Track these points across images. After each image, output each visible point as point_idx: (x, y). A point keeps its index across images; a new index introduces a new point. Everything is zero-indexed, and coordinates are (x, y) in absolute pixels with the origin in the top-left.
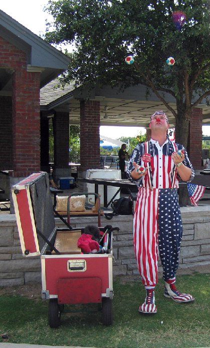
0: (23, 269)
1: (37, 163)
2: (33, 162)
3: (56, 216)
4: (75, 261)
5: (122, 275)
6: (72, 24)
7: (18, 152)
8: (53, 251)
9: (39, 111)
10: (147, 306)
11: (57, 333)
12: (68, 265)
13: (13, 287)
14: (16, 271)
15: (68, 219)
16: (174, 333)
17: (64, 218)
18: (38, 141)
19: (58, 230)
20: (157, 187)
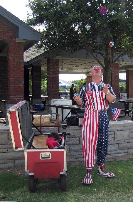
0: (14, 158)
1: (22, 96)
2: (20, 95)
3: (33, 127)
4: (44, 153)
5: (72, 161)
6: (42, 14)
8: (32, 147)
9: (23, 65)
11: (34, 195)
12: (40, 156)
13: (8, 168)
14: (10, 159)
15: (40, 129)
16: (103, 196)
17: (38, 128)
18: (23, 82)
19: (34, 135)
20: (97, 109)
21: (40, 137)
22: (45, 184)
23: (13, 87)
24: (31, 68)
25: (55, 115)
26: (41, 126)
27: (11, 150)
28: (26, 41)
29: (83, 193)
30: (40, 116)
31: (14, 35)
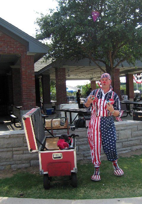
0: (29, 158)
1: (34, 103)
2: (32, 102)
3: (45, 130)
4: (56, 154)
5: (82, 160)
6: (49, 29)
7: (24, 97)
8: (45, 149)
9: (34, 75)
10: (95, 176)
11: (48, 192)
12: (53, 156)
13: (25, 168)
14: (26, 160)
15: (52, 131)
16: (111, 191)
17: (50, 131)
18: (34, 90)
19: (47, 138)
20: (99, 116)
21: (51, 139)
22: (58, 182)
23: (26, 95)
24: (41, 77)
25: (64, 119)
26: (52, 129)
27: (26, 152)
28: (36, 54)
29: (92, 189)
30: (51, 120)
31: (25, 49)
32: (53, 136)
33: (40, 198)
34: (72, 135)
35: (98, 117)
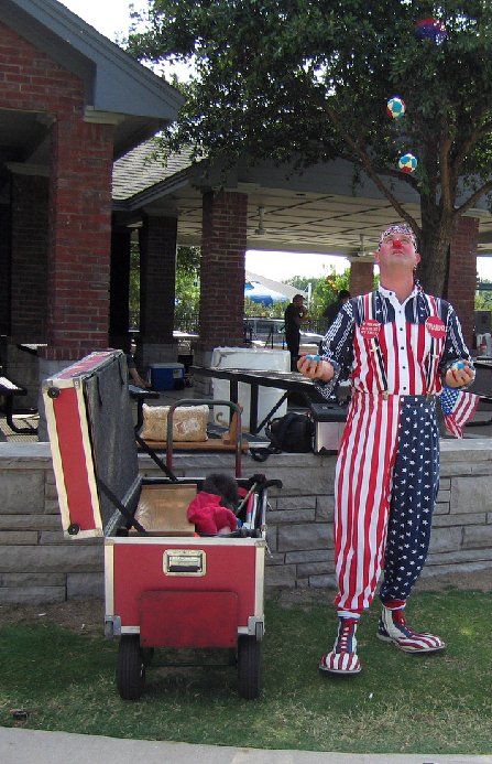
0: (65, 564)
1: (102, 330)
2: (93, 327)
3: (140, 451)
4: (180, 552)
5: (286, 587)
6: (189, 15)
7: (61, 303)
8: (133, 529)
9: (108, 213)
11: (139, 710)
12: (165, 560)
13: (41, 605)
14: (45, 569)
15: (169, 458)
16: (397, 721)
17: (159, 456)
18: (106, 279)
19: (144, 482)
20: (396, 392)
21: (167, 491)
22: (178, 670)
23: (69, 294)
24: (139, 224)
25: (226, 410)
26: (170, 447)
27: (54, 537)
28: (122, 118)
29: (323, 709)
30: (167, 408)
31: (78, 93)
32: (170, 478)
33: (97, 733)
34: (252, 481)
35: (390, 398)
